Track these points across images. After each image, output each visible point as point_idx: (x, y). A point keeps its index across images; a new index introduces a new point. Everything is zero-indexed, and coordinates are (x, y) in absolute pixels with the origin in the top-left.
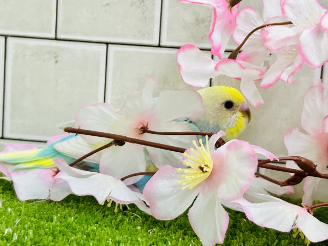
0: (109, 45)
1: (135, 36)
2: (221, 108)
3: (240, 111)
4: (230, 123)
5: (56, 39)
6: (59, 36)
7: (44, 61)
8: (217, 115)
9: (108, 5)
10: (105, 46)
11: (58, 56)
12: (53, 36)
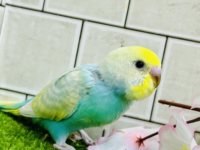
0: (169, 38)
1: (192, 33)
2: (132, 66)
3: (150, 73)
4: (135, 81)
5: (125, 28)
6: (128, 26)
7: (112, 44)
8: (125, 71)
9: (173, 5)
10: (165, 38)
11: (124, 41)
12: (123, 25)
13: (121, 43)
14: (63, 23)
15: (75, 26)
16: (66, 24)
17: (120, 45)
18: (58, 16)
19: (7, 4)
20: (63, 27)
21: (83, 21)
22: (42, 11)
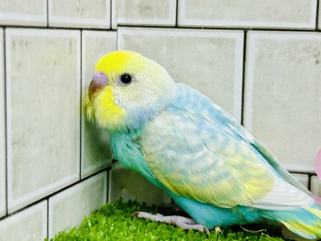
5: (317, 30)
7: (299, 61)
11: (319, 53)
12: (313, 27)
13: (315, 56)
14: (213, 41)
15: (233, 41)
16: (219, 41)
17: (314, 60)
18: (202, 30)
19: (119, 25)
20: (214, 47)
21: (246, 31)
22: (177, 27)
